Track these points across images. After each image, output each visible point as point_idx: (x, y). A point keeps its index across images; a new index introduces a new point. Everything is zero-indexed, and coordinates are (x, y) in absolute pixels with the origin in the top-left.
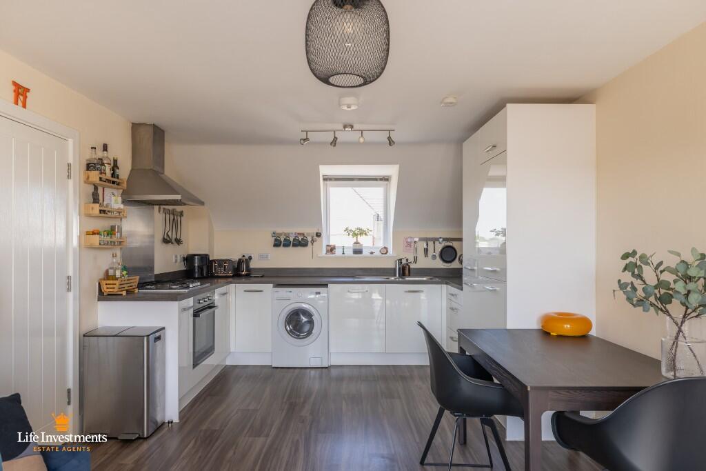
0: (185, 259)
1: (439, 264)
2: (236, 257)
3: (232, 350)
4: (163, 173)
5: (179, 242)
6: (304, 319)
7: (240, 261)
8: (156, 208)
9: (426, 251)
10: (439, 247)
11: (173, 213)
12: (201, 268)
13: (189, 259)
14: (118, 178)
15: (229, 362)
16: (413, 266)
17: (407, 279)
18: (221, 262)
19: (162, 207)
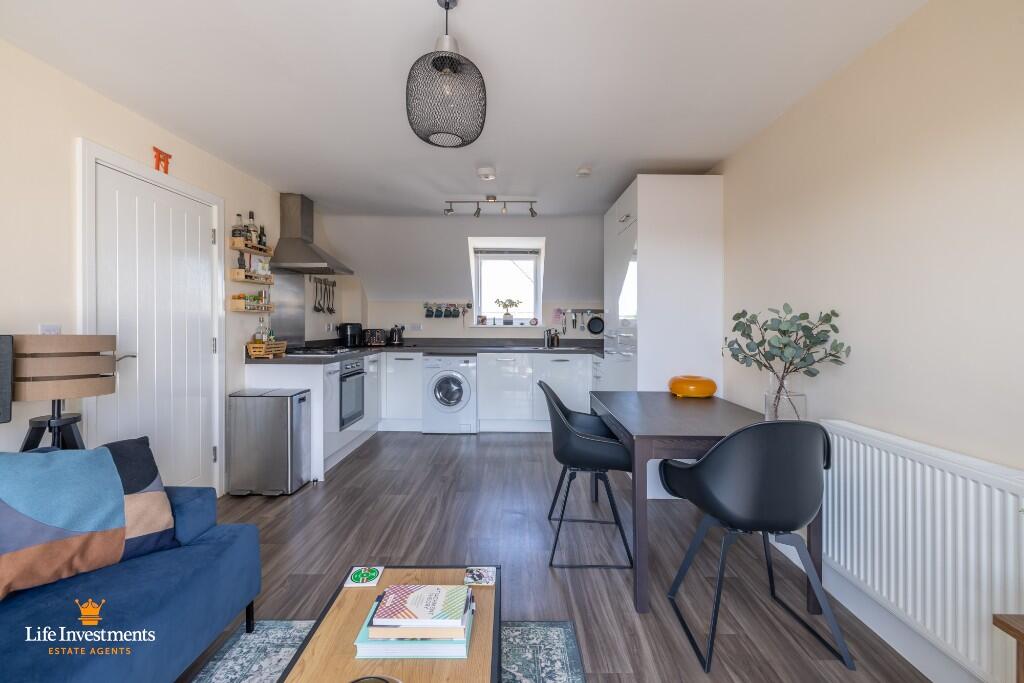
0: (337, 328)
1: (587, 335)
2: (388, 327)
3: (383, 416)
4: (312, 242)
5: (331, 311)
6: (455, 388)
7: (393, 331)
8: (307, 276)
9: (574, 322)
10: (587, 318)
11: (325, 282)
12: (353, 336)
13: (342, 328)
14: (264, 244)
15: (381, 428)
16: (561, 337)
17: (556, 349)
18: (373, 332)
19: (313, 276)
